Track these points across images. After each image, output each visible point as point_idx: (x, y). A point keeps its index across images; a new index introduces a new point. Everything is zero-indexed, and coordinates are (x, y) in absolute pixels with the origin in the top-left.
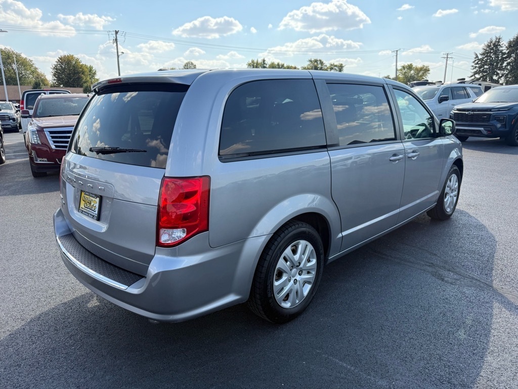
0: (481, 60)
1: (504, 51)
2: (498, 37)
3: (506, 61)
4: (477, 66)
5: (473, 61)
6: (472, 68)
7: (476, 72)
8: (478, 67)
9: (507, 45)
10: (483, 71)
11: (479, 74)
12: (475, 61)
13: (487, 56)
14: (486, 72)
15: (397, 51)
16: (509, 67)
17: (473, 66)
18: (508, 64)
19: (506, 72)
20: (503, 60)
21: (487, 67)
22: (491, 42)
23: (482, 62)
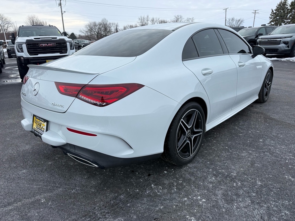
0: (275, 13)
1: (289, 8)
3: (290, 14)
4: (273, 17)
5: (271, 14)
7: (272, 21)
9: (290, 4)
10: (276, 20)
11: (273, 22)
12: (272, 14)
13: (278, 11)
14: (278, 21)
15: (226, 9)
16: (291, 17)
17: (270, 17)
18: (290, 16)
19: (289, 20)
20: (288, 13)
21: (279, 18)
22: (281, 3)
23: (275, 14)
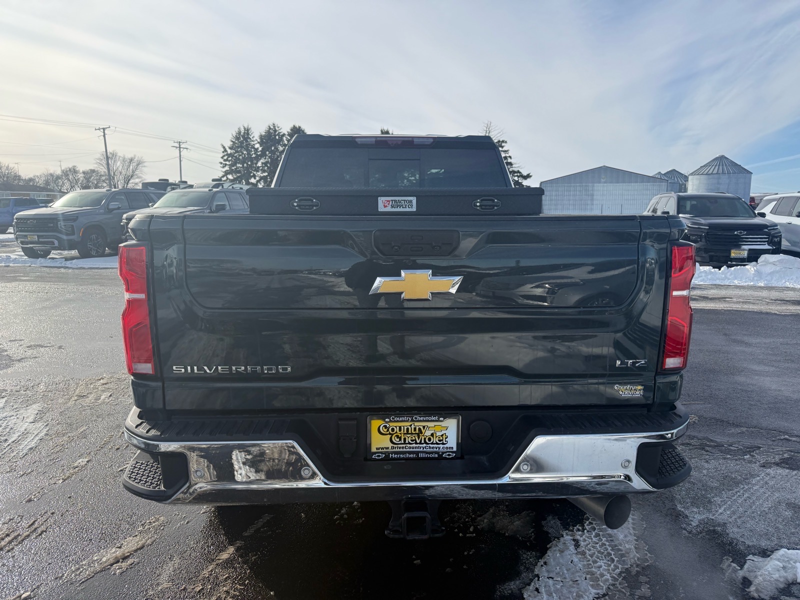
0: (231, 156)
1: (257, 146)
2: (246, 127)
3: (260, 159)
4: (227, 163)
5: (222, 155)
6: (222, 166)
7: (227, 170)
8: (229, 165)
9: (259, 140)
10: (237, 171)
11: (232, 174)
12: (224, 156)
13: (237, 152)
14: (239, 172)
15: (103, 129)
17: (221, 163)
18: (265, 164)
20: (258, 158)
21: (241, 166)
22: (240, 133)
23: (232, 158)
